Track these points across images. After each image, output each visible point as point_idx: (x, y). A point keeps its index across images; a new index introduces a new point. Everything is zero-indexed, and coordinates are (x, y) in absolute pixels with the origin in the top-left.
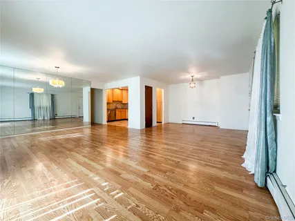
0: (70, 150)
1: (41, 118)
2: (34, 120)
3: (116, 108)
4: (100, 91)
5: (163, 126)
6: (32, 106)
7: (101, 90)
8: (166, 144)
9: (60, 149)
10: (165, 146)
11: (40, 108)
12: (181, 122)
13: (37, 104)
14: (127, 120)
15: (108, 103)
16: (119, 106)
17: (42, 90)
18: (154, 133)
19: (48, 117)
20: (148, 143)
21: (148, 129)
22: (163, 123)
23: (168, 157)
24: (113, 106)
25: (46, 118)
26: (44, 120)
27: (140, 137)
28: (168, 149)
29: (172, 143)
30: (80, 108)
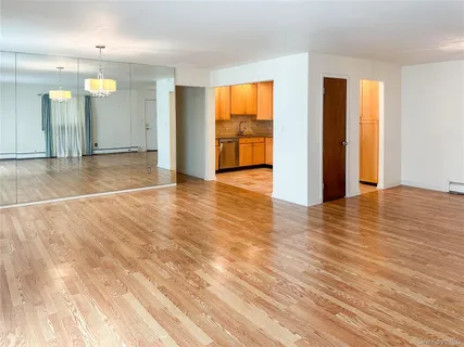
0: (130, 265)
1: (64, 155)
2: (51, 157)
3: (240, 134)
4: (200, 92)
5: (381, 199)
6: (47, 126)
7: (202, 90)
8: (391, 276)
9: (108, 258)
10: (388, 285)
11: (63, 128)
12: (446, 189)
13: (56, 121)
14: (271, 167)
15: (219, 122)
16: (248, 128)
17: (67, 95)
18: (352, 225)
19: (77, 151)
20: (333, 262)
21: (332, 206)
22: (381, 186)
23: (398, 332)
24: (231, 129)
25: (75, 155)
26: (70, 158)
27: (307, 237)
28: (396, 297)
29: (409, 273)
30: (149, 128)
